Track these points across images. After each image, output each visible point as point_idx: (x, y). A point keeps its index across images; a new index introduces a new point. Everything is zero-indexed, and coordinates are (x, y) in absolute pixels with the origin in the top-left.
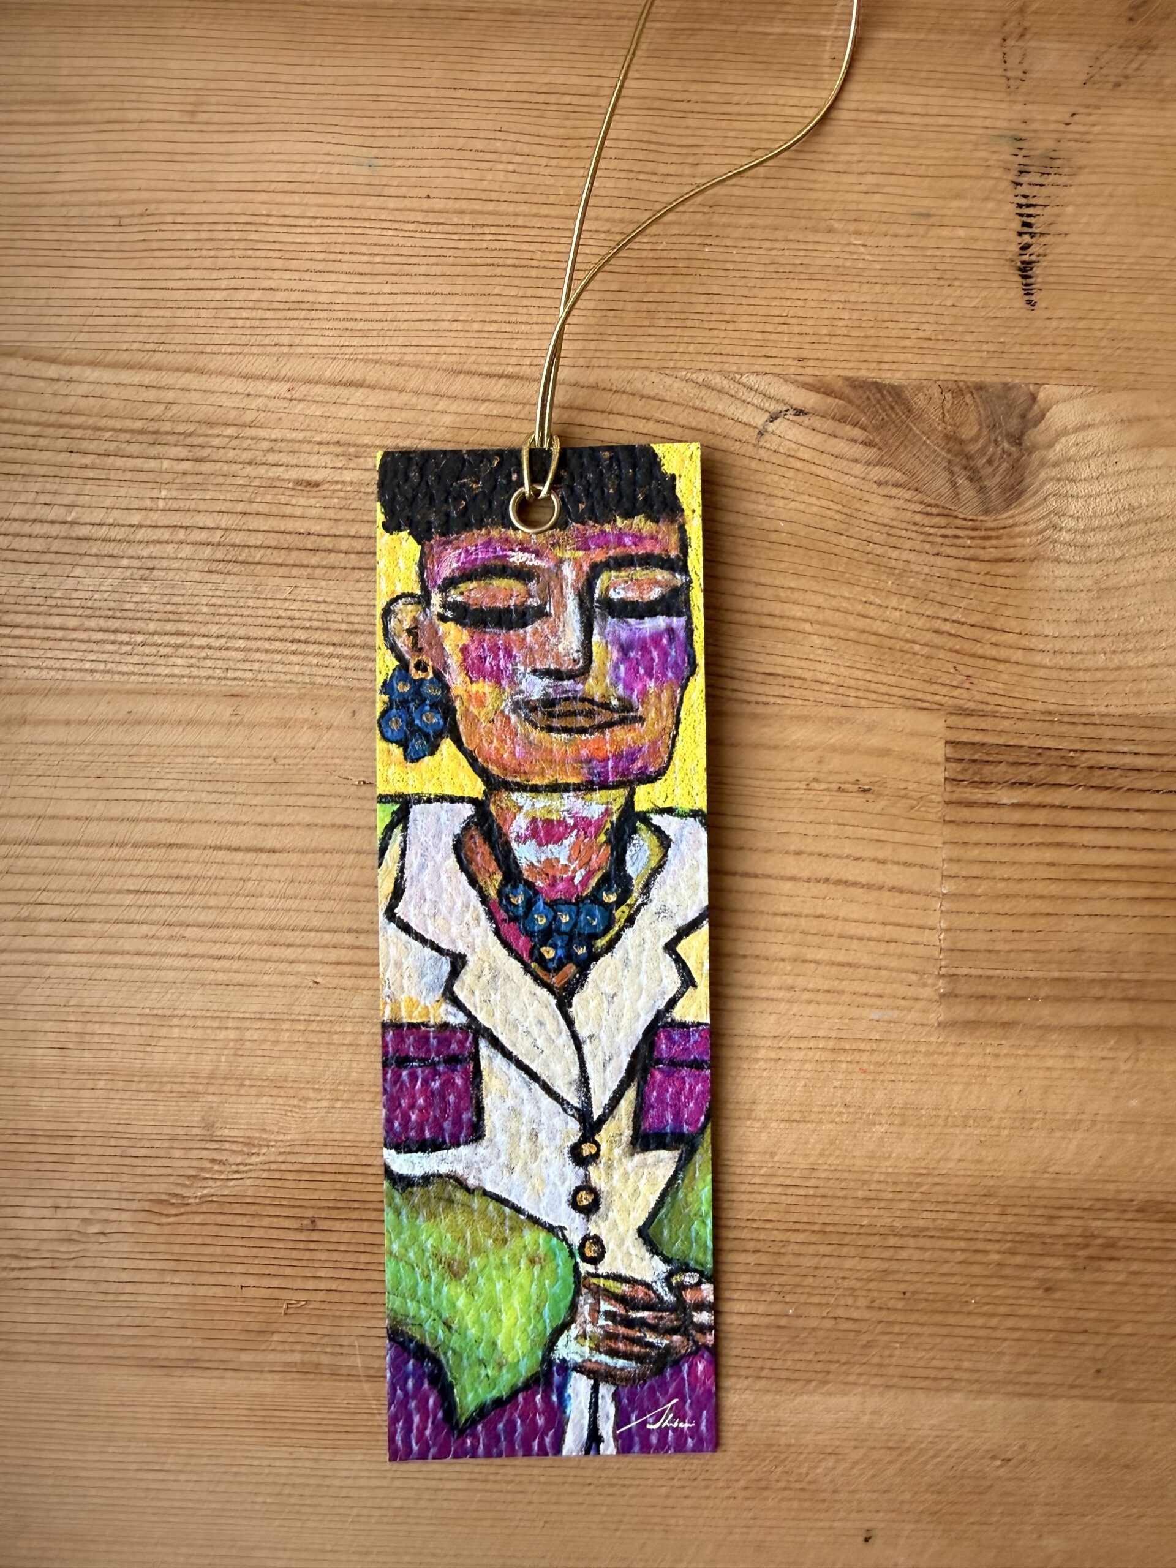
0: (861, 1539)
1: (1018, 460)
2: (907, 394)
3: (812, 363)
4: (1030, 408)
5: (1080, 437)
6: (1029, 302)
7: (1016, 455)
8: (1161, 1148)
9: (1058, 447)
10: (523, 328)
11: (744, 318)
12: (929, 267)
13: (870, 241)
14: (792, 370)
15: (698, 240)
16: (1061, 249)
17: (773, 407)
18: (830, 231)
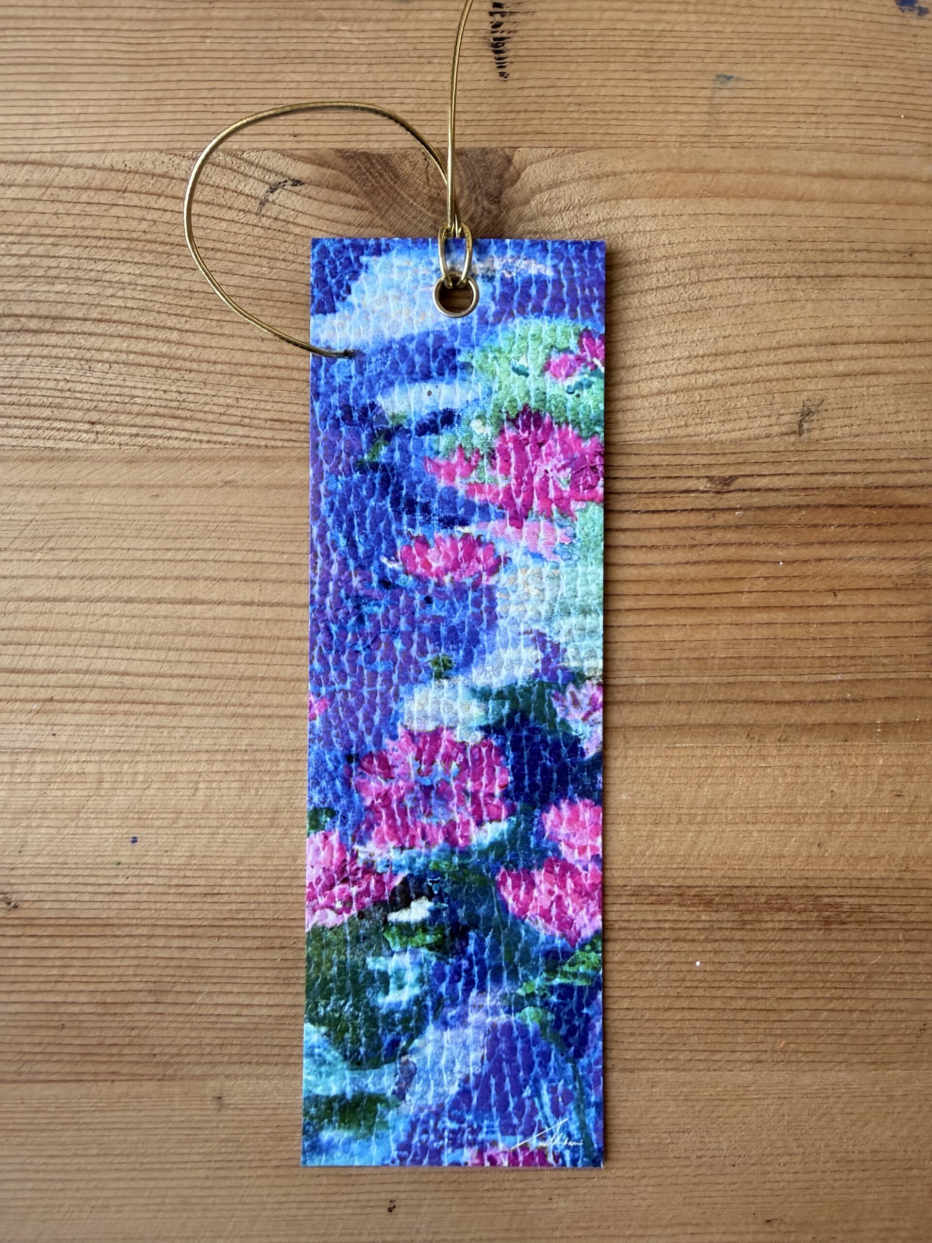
0: (385, 1210)
1: (497, 217)
2: (394, 162)
3: (306, 138)
4: (507, 169)
5: (554, 192)
6: (502, 74)
7: (495, 212)
8: (651, 837)
9: (533, 203)
10: (43, 119)
11: (243, 101)
12: (410, 47)
13: (356, 27)
14: (288, 146)
15: (201, 33)
16: (531, 26)
17: (272, 179)
18: (320, 19)
